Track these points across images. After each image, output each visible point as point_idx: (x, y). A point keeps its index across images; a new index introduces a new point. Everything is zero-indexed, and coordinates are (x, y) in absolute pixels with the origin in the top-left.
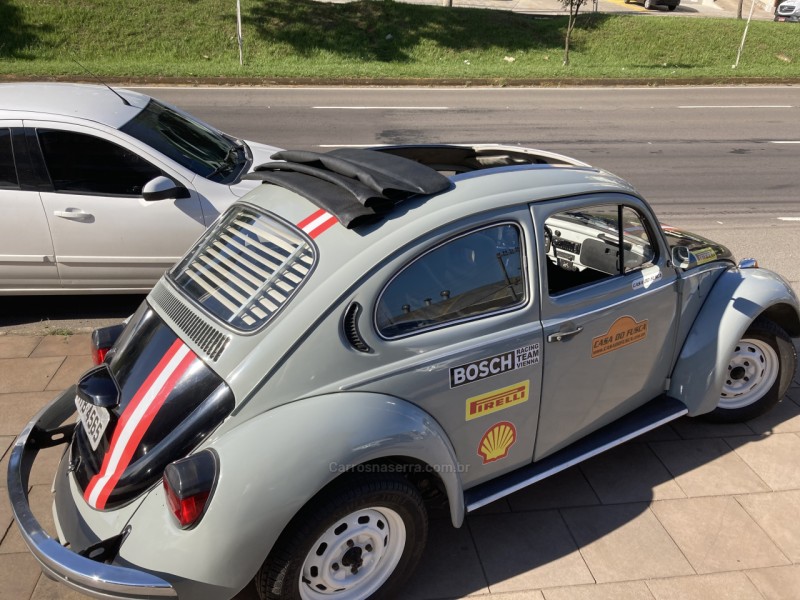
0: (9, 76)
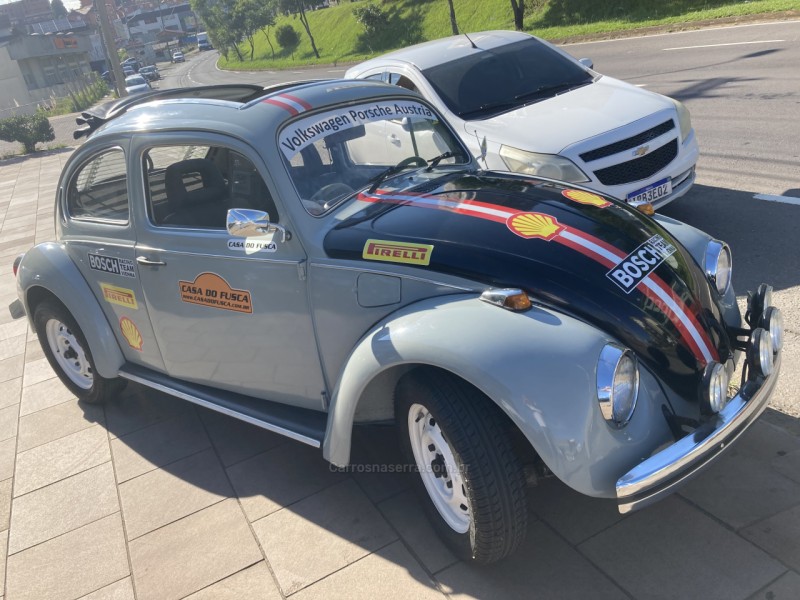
0: (788, 12)
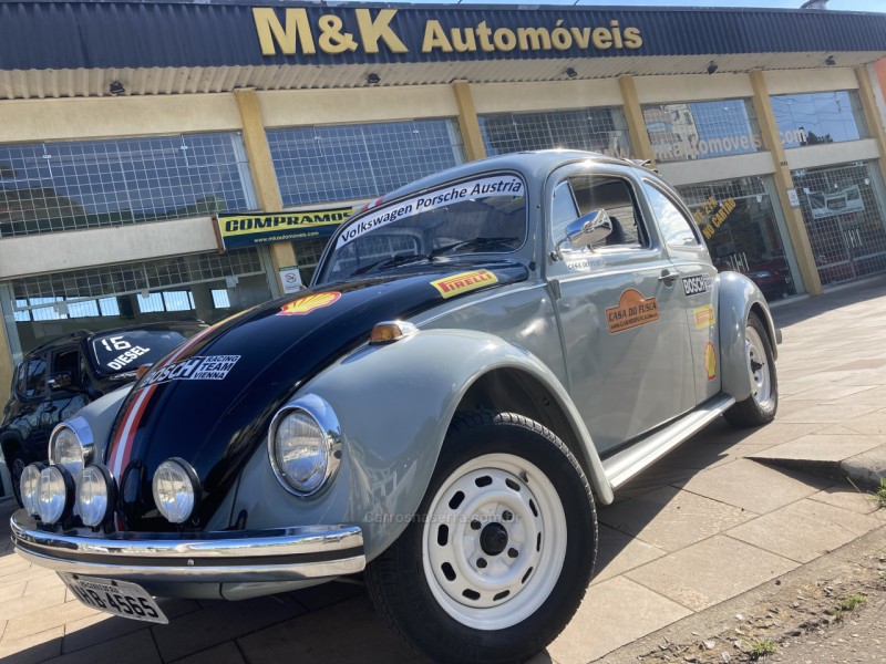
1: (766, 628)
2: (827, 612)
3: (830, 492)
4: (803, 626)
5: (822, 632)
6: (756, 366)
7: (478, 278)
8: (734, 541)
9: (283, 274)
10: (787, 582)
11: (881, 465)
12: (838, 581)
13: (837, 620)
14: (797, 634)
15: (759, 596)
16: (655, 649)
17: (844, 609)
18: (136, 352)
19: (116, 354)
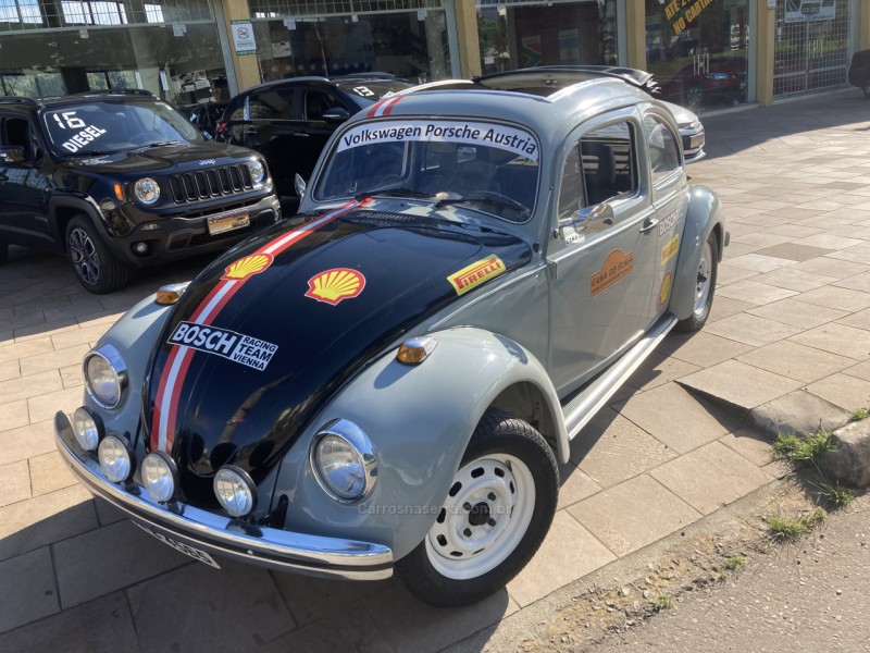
1: (668, 579)
2: (715, 569)
3: (737, 436)
4: (695, 582)
5: (708, 590)
6: (701, 278)
7: (488, 268)
8: (654, 482)
9: (235, 28)
10: (690, 533)
11: (783, 418)
12: (727, 538)
13: (722, 579)
14: (690, 589)
15: (667, 545)
16: (586, 591)
17: (728, 568)
18: (92, 133)
19: (70, 133)
